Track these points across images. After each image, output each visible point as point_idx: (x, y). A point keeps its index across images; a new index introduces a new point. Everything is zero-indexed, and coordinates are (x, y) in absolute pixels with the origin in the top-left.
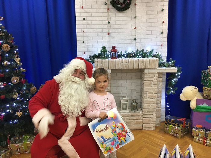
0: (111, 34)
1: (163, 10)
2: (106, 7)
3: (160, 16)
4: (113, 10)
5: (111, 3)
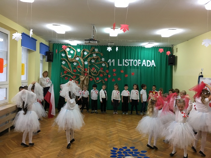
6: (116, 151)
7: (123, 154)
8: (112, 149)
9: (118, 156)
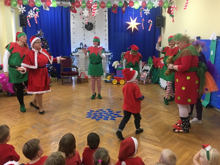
0: (85, 39)
1: (105, 30)
2: (83, 29)
3: (105, 33)
4: (86, 30)
5: (85, 27)
6: (92, 113)
7: (98, 115)
8: (89, 111)
9: (93, 116)
